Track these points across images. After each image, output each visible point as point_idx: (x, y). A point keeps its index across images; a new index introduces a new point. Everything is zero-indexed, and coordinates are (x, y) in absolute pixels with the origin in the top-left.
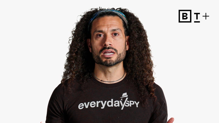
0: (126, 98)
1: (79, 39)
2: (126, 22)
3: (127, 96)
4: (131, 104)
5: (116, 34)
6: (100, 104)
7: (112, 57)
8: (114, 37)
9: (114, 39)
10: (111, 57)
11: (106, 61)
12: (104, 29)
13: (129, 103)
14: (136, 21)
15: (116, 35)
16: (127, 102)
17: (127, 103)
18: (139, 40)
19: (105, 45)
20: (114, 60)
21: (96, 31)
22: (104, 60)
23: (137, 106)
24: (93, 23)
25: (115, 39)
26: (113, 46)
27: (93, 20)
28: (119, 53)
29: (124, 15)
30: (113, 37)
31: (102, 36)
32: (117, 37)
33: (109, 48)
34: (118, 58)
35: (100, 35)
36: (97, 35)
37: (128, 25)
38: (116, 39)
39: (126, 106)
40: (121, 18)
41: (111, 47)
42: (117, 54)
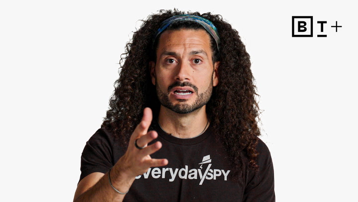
0: (208, 164)
1: (137, 62)
2: (217, 38)
3: (210, 161)
4: (215, 175)
5: (198, 59)
6: (168, 173)
7: (188, 100)
8: (194, 65)
9: (193, 68)
10: (186, 98)
11: (178, 105)
12: (179, 50)
13: (213, 173)
14: (234, 39)
15: (198, 62)
16: (209, 172)
17: (209, 174)
18: (236, 72)
19: (178, 79)
20: (191, 105)
21: (164, 53)
22: (174, 103)
23: (226, 179)
24: (161, 38)
25: (195, 69)
26: (192, 81)
27: (161, 33)
28: (200, 92)
29: (214, 27)
30: (192, 65)
31: (174, 62)
32: (199, 66)
33: (184, 85)
34: (198, 100)
35: (171, 61)
36: (166, 60)
37: (219, 45)
38: (197, 68)
39: (207, 178)
40: (208, 32)
41: (188, 83)
42: (197, 94)
